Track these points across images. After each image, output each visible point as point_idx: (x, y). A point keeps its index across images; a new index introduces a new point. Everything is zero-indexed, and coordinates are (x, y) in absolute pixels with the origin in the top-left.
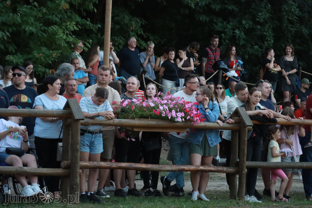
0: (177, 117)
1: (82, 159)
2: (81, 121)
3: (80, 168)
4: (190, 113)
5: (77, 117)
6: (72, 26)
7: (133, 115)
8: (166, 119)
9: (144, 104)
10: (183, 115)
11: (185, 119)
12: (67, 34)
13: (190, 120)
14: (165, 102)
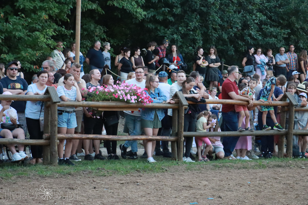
0: (131, 99)
1: (59, 132)
2: (58, 104)
3: (58, 139)
4: (141, 96)
5: (54, 100)
6: (51, 32)
7: (98, 98)
8: (123, 101)
9: (106, 90)
10: (136, 98)
11: (138, 101)
12: (47, 38)
13: (141, 102)
14: (122, 88)
